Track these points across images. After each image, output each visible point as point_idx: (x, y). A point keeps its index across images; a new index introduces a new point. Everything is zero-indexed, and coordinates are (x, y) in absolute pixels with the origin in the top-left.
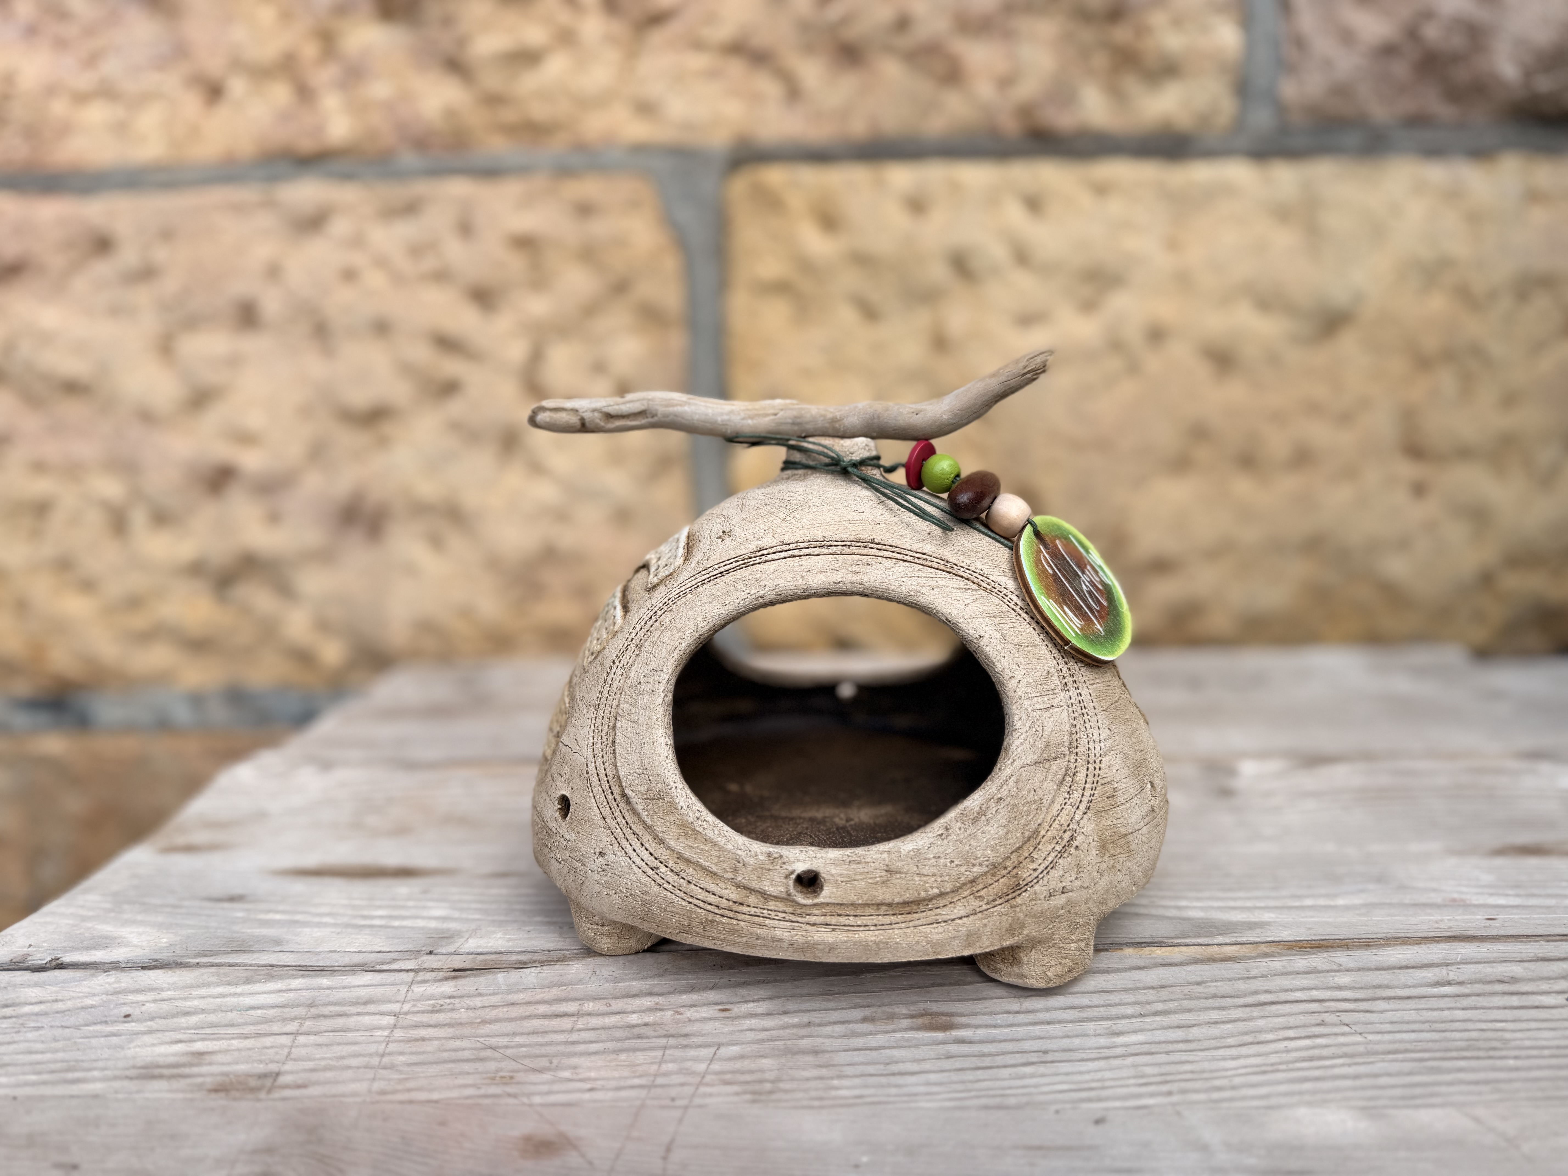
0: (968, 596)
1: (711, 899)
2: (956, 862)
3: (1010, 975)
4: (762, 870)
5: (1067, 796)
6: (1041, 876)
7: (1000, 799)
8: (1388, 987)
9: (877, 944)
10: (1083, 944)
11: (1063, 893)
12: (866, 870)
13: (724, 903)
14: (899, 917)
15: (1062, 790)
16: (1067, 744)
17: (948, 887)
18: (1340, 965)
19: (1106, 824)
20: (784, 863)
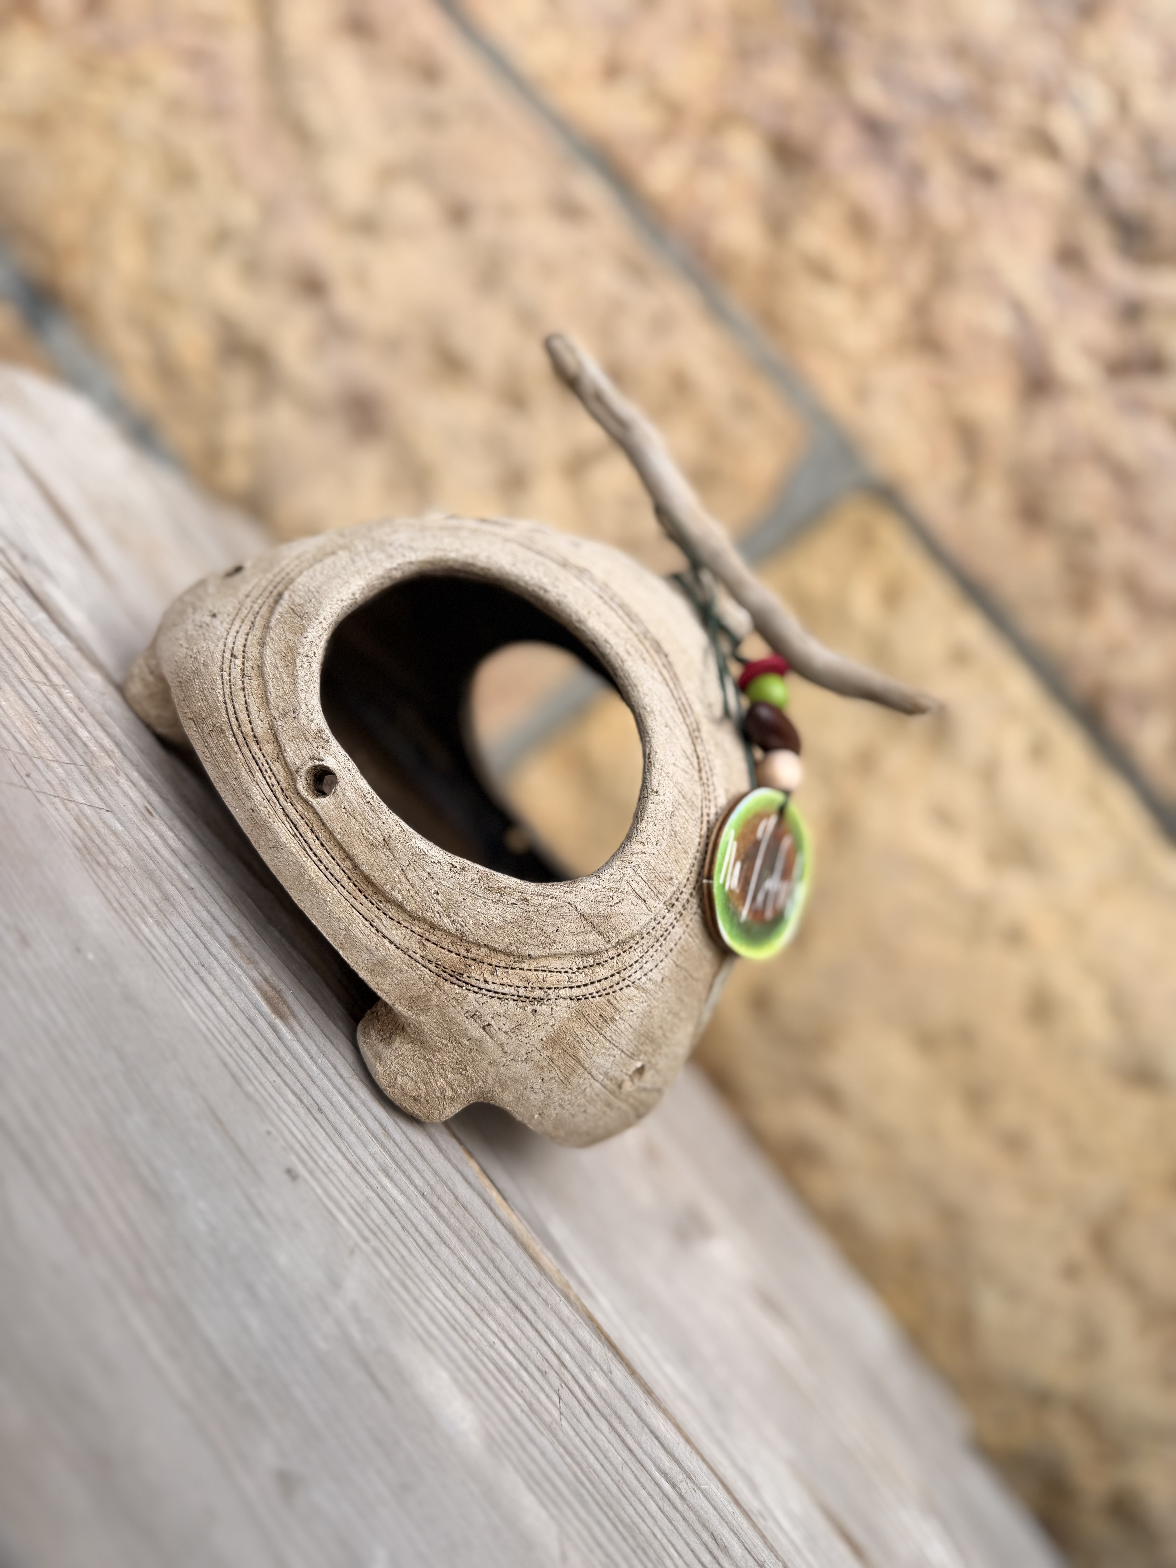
0: (683, 763)
1: (243, 716)
2: (439, 897)
3: (371, 1047)
4: (303, 735)
5: (575, 970)
6: (484, 991)
7: (527, 900)
8: (625, 1426)
9: (311, 883)
10: (449, 1093)
11: (484, 1028)
12: (371, 821)
13: (247, 728)
14: (351, 884)
15: (577, 959)
16: (621, 937)
17: (411, 906)
18: (611, 1373)
19: (576, 1030)
20: (323, 748)
